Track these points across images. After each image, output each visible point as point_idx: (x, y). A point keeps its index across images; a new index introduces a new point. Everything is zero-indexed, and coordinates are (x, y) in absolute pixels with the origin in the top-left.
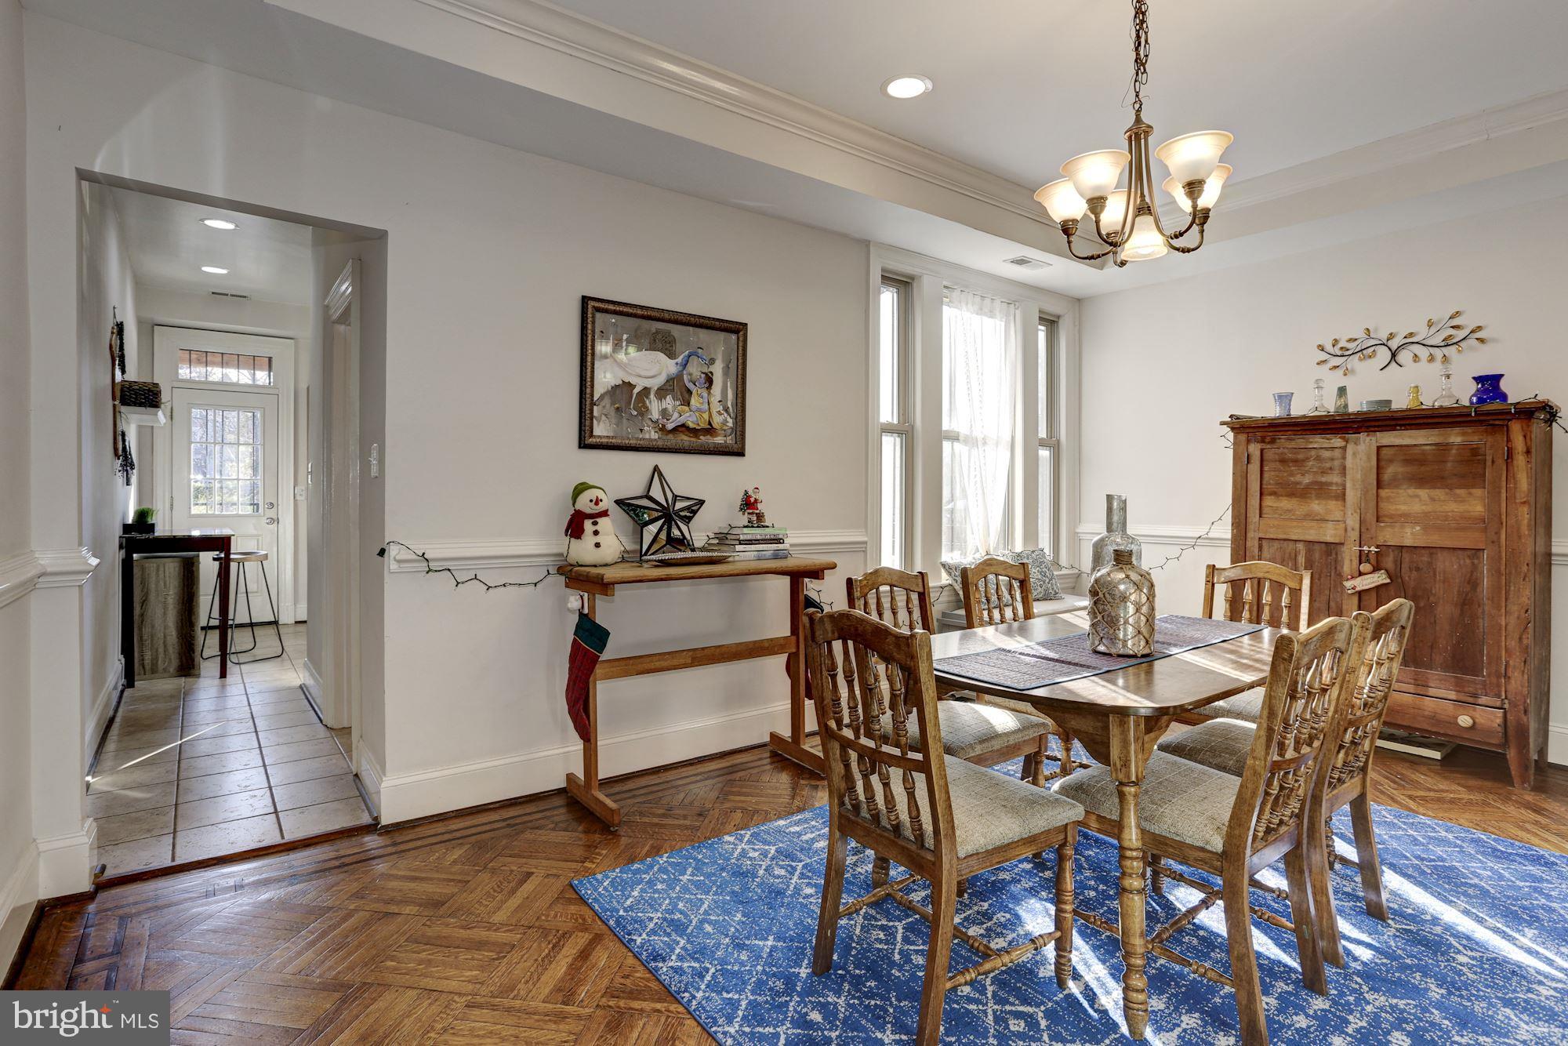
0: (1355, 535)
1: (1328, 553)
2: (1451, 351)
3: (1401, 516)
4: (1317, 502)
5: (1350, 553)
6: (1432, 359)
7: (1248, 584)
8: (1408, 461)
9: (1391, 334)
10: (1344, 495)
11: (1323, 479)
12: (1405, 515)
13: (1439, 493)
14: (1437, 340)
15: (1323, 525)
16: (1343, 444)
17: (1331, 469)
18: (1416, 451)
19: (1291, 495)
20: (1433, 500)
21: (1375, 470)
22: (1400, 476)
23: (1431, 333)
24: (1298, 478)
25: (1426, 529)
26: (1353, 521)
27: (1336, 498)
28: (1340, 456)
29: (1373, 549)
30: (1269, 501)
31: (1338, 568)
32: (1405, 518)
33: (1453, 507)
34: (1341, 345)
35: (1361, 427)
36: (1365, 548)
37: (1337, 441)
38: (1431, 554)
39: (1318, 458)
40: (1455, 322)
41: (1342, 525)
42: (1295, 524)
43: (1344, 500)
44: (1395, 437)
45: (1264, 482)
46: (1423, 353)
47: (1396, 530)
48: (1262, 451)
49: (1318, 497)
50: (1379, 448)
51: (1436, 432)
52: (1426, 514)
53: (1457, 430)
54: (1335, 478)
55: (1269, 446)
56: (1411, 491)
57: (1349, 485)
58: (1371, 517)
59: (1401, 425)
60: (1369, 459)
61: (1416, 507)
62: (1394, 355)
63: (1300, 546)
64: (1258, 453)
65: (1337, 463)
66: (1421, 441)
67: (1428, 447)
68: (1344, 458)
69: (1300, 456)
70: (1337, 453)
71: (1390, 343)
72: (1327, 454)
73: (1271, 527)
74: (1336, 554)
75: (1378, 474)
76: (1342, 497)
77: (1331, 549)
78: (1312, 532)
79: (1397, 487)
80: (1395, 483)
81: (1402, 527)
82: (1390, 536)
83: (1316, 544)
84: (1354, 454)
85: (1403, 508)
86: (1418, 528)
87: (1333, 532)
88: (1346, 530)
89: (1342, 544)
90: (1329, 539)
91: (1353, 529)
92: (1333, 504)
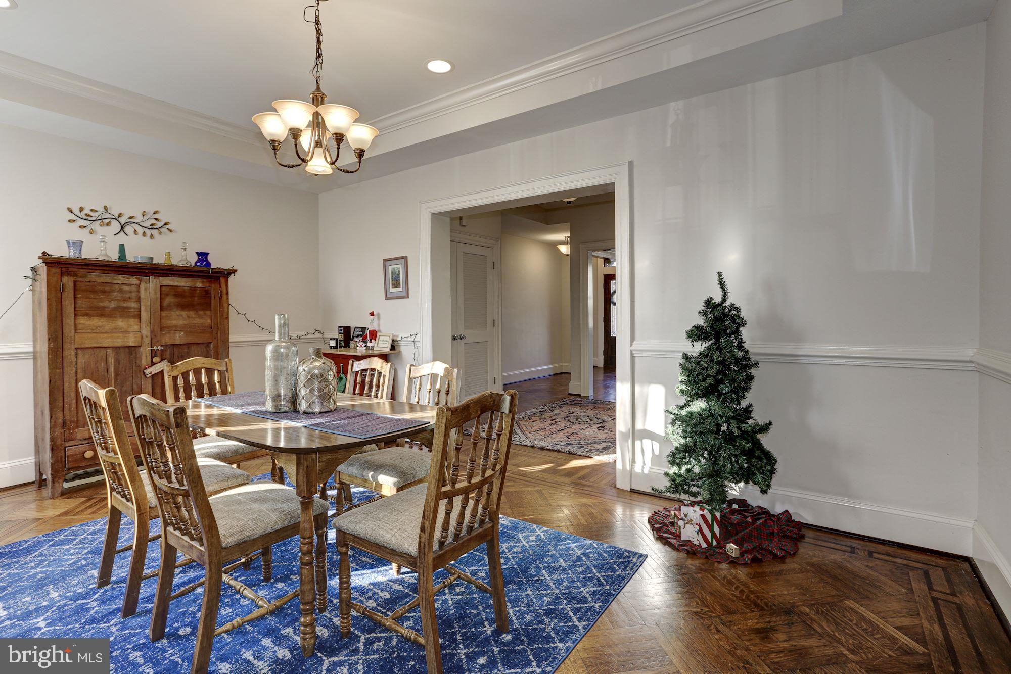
0: (147, 340)
1: (131, 354)
2: (155, 232)
3: (173, 327)
4: (121, 320)
5: (145, 351)
6: (144, 234)
7: (191, 374)
8: (176, 295)
9: (120, 214)
10: (140, 315)
11: (125, 305)
12: (176, 326)
13: (192, 314)
14: (147, 224)
15: (127, 335)
16: (138, 282)
17: (130, 298)
18: (180, 289)
19: (102, 315)
20: (188, 317)
21: (159, 300)
22: (172, 304)
23: (144, 220)
24: (106, 304)
25: (186, 333)
26: (146, 332)
27: (134, 317)
28: (136, 290)
29: (159, 347)
30: (82, 320)
31: (138, 362)
32: (176, 328)
33: (197, 321)
34: (85, 211)
35: (148, 273)
36: (155, 348)
37: (134, 280)
38: (188, 347)
39: (121, 291)
40: (156, 216)
41: (139, 335)
42: (105, 335)
43: (140, 318)
44: (170, 281)
45: (77, 306)
46: (140, 230)
47: (172, 335)
48: (75, 282)
49: (121, 316)
50: (161, 286)
51: (190, 280)
52: (185, 325)
53: (200, 280)
54: (133, 304)
55: (80, 280)
56: (178, 312)
57: (143, 309)
58: (157, 329)
59: (172, 274)
60: (156, 293)
61: (181, 322)
62: (122, 228)
63: (109, 351)
64: (71, 284)
65: (134, 294)
66: (183, 284)
67: (186, 288)
68: (139, 291)
69: (107, 289)
70: (134, 288)
71: (119, 219)
72: (126, 288)
73: (86, 339)
74: (136, 353)
75: (161, 302)
76: (139, 317)
77: (132, 350)
78: (120, 340)
79: (171, 310)
80: (169, 307)
81: (175, 333)
82: (167, 339)
83: (121, 349)
84: (145, 289)
85: (174, 322)
86: (182, 333)
87: (133, 339)
88: (142, 337)
89: (140, 346)
90: (131, 344)
91: (147, 337)
92: (132, 321)
